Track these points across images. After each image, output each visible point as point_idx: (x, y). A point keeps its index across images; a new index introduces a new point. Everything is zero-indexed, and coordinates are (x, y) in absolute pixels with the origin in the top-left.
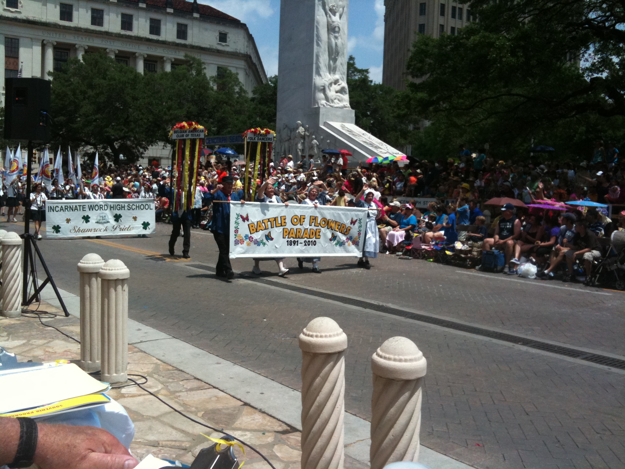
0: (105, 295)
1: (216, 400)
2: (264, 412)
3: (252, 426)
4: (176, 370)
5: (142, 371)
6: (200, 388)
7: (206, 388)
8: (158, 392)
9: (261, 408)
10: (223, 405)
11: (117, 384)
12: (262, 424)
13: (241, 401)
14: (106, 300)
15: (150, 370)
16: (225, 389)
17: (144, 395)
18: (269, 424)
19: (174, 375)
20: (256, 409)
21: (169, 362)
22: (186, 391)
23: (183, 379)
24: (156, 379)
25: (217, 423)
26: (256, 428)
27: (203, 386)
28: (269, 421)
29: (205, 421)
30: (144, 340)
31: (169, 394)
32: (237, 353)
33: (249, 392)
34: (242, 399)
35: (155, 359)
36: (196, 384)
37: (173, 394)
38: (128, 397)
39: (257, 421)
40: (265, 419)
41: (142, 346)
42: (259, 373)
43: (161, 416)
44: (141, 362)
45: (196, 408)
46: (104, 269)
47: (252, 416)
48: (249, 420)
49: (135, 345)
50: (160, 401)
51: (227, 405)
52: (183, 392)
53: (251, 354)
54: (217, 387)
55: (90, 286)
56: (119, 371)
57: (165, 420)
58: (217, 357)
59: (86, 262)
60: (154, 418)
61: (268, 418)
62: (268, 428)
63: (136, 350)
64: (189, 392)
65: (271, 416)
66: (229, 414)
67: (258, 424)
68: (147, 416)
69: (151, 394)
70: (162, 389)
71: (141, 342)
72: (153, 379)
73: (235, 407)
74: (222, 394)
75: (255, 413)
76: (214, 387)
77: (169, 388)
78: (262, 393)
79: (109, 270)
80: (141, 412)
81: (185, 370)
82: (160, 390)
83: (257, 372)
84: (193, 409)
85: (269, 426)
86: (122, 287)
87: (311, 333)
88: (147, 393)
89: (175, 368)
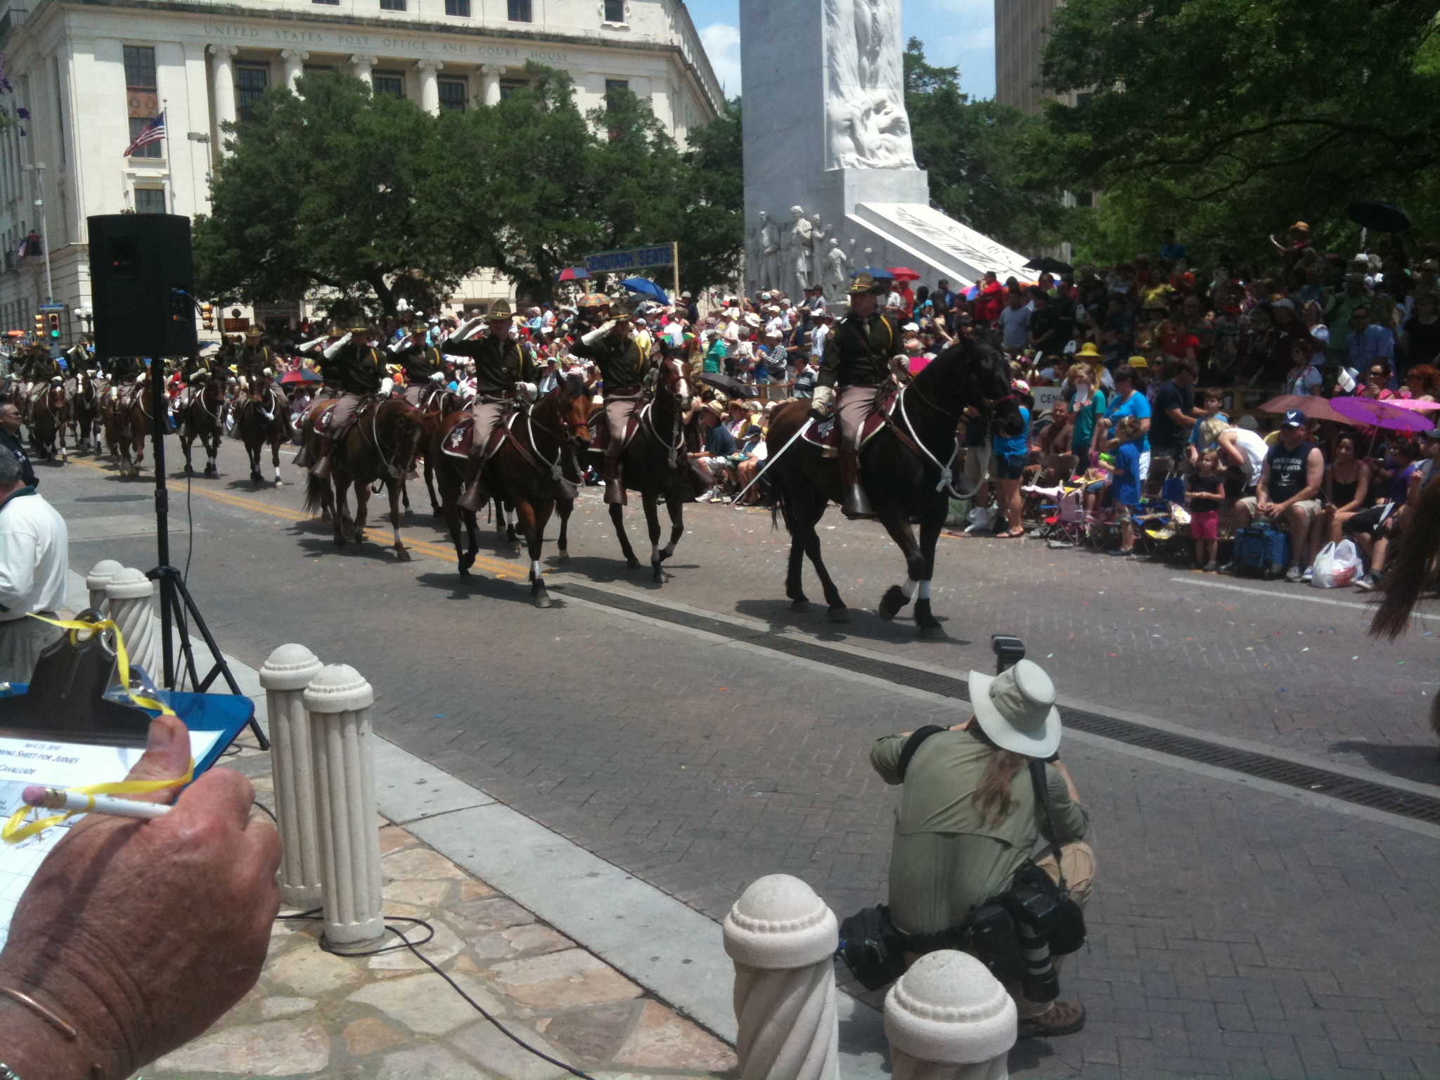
0: (319, 744)
1: (582, 984)
2: (688, 1017)
3: (659, 1057)
4: (495, 897)
5: (419, 903)
6: (546, 947)
7: (560, 947)
8: (450, 963)
9: (681, 1004)
10: (594, 998)
11: (361, 945)
12: (681, 1051)
13: (638, 984)
14: (323, 757)
15: (438, 899)
16: (602, 949)
17: (420, 972)
18: (698, 1051)
19: (491, 911)
20: (669, 1005)
21: (483, 874)
22: (515, 958)
23: (509, 923)
24: (450, 925)
25: (578, 1052)
26: (667, 1064)
27: (553, 944)
28: (698, 1043)
29: (552, 1045)
30: (430, 812)
31: (475, 968)
32: (639, 841)
33: (657, 958)
34: (642, 980)
35: (450, 865)
36: (538, 935)
37: (483, 967)
38: (384, 979)
39: (671, 1042)
40: (689, 1037)
41: (425, 830)
42: (684, 900)
43: (452, 1033)
44: (420, 876)
45: (535, 1009)
46: (314, 690)
47: (660, 1030)
48: (652, 1040)
49: (410, 827)
50: (453, 990)
51: (604, 998)
52: (507, 960)
53: (669, 845)
54: (585, 943)
55: (290, 718)
56: (363, 914)
57: (461, 1044)
58: (592, 856)
59: (277, 666)
60: (437, 1038)
61: (697, 1034)
62: (695, 1063)
63: (411, 840)
64: (520, 962)
65: (703, 1027)
66: (608, 1026)
67: (672, 1052)
68: (422, 1033)
69: (435, 969)
70: (461, 953)
71: (424, 817)
72: (443, 925)
73: (621, 1004)
74: (595, 964)
75: (667, 1020)
76: (580, 946)
77: (477, 949)
78: (687, 961)
79: (325, 691)
80: (409, 1024)
81: (516, 896)
82: (455, 958)
83: (680, 898)
84: (527, 1012)
85: (696, 1058)
86: (358, 727)
88: (426, 966)
89: (493, 893)
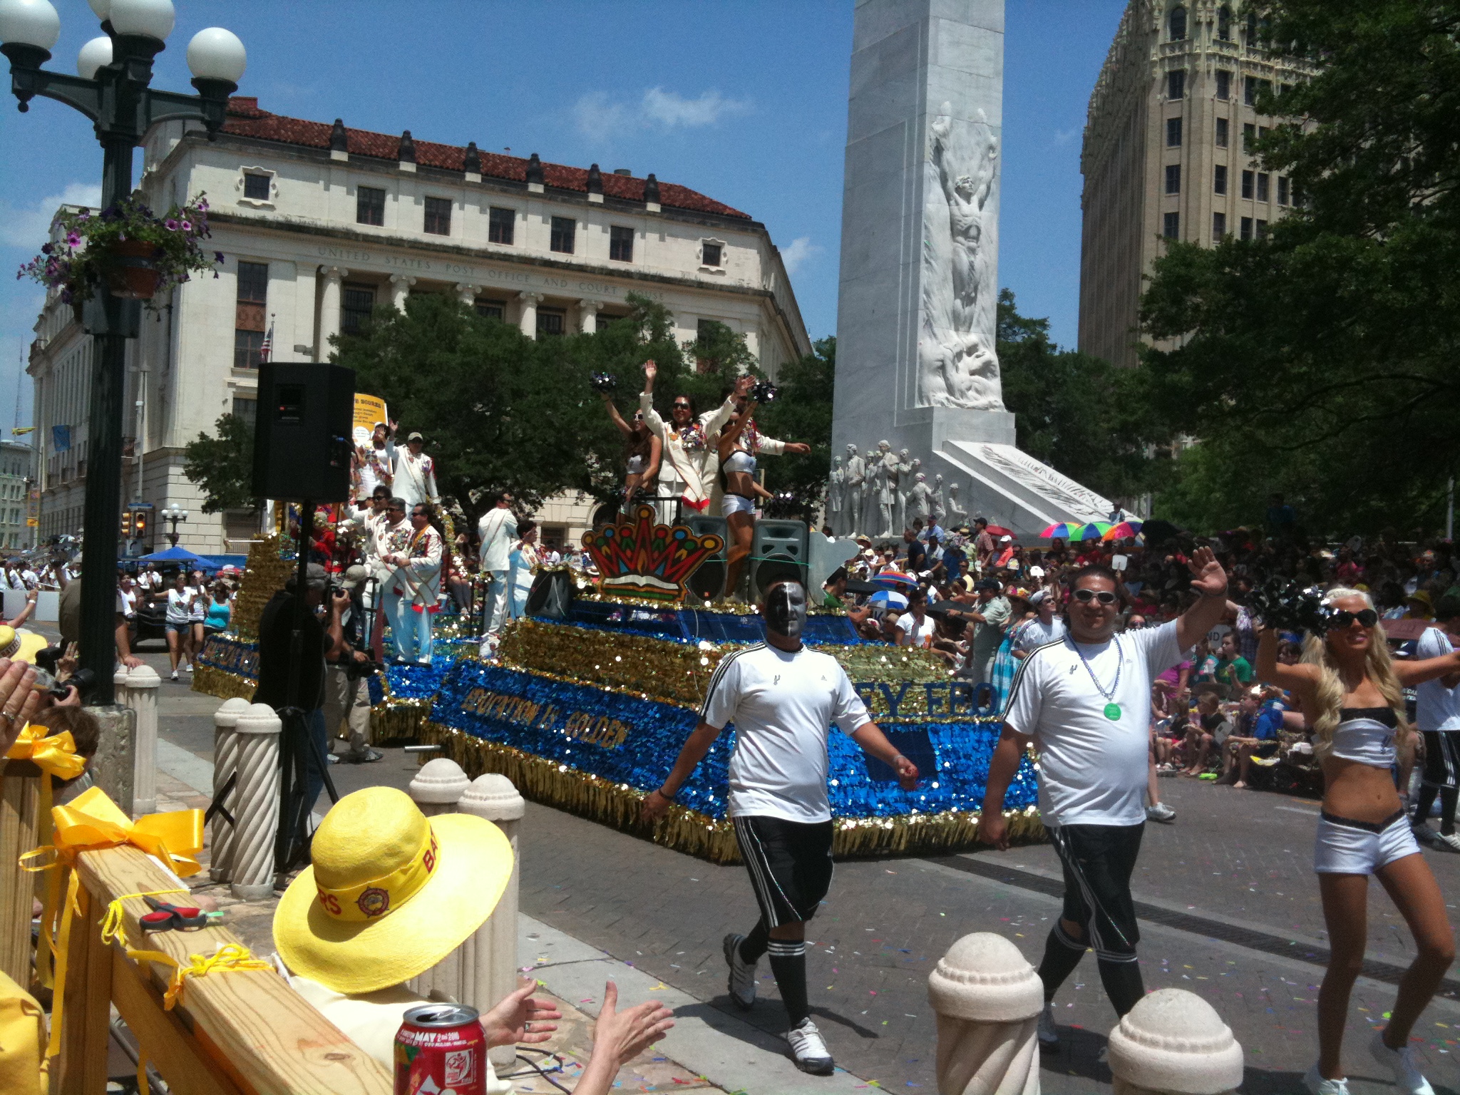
6: (679, 1084)
7: (695, 1084)
15: (565, 1036)
16: (737, 1090)
24: (580, 1059)
27: (686, 1081)
30: (546, 962)
35: (572, 1009)
36: (669, 1073)
41: (544, 977)
46: (471, 797)
54: (719, 1083)
59: (427, 779)
71: (540, 966)
72: (572, 1058)
79: (481, 798)
87: (958, 972)
88: (560, 1091)
